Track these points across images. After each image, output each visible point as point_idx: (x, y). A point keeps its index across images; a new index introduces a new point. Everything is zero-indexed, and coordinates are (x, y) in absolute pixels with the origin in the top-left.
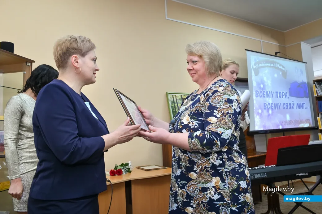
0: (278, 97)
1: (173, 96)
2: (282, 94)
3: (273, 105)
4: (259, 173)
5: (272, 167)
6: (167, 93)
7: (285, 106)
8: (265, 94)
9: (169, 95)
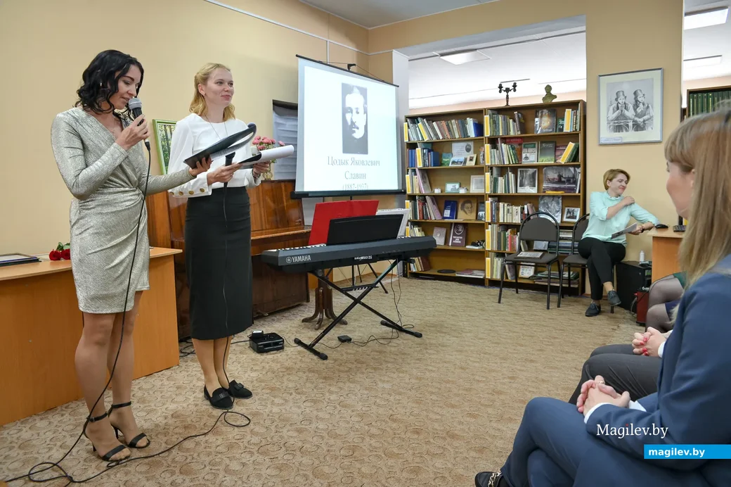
1: (165, 128)
4: (299, 256)
5: (320, 247)
6: (154, 121)
9: (158, 125)
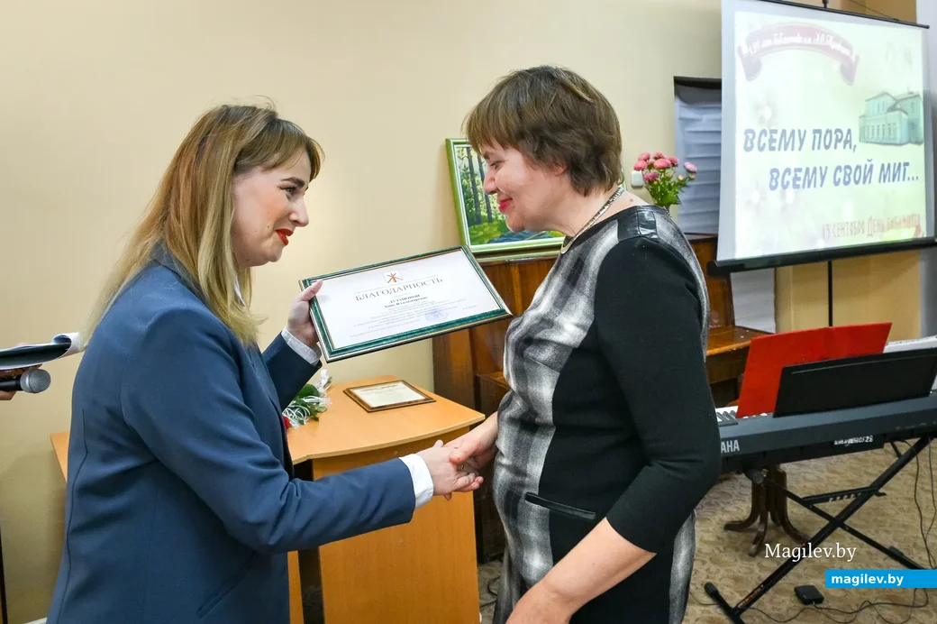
0: (819, 148)
1: (468, 152)
2: (834, 137)
3: (799, 174)
6: (448, 141)
7: (840, 175)
8: (775, 141)
9: (456, 150)
